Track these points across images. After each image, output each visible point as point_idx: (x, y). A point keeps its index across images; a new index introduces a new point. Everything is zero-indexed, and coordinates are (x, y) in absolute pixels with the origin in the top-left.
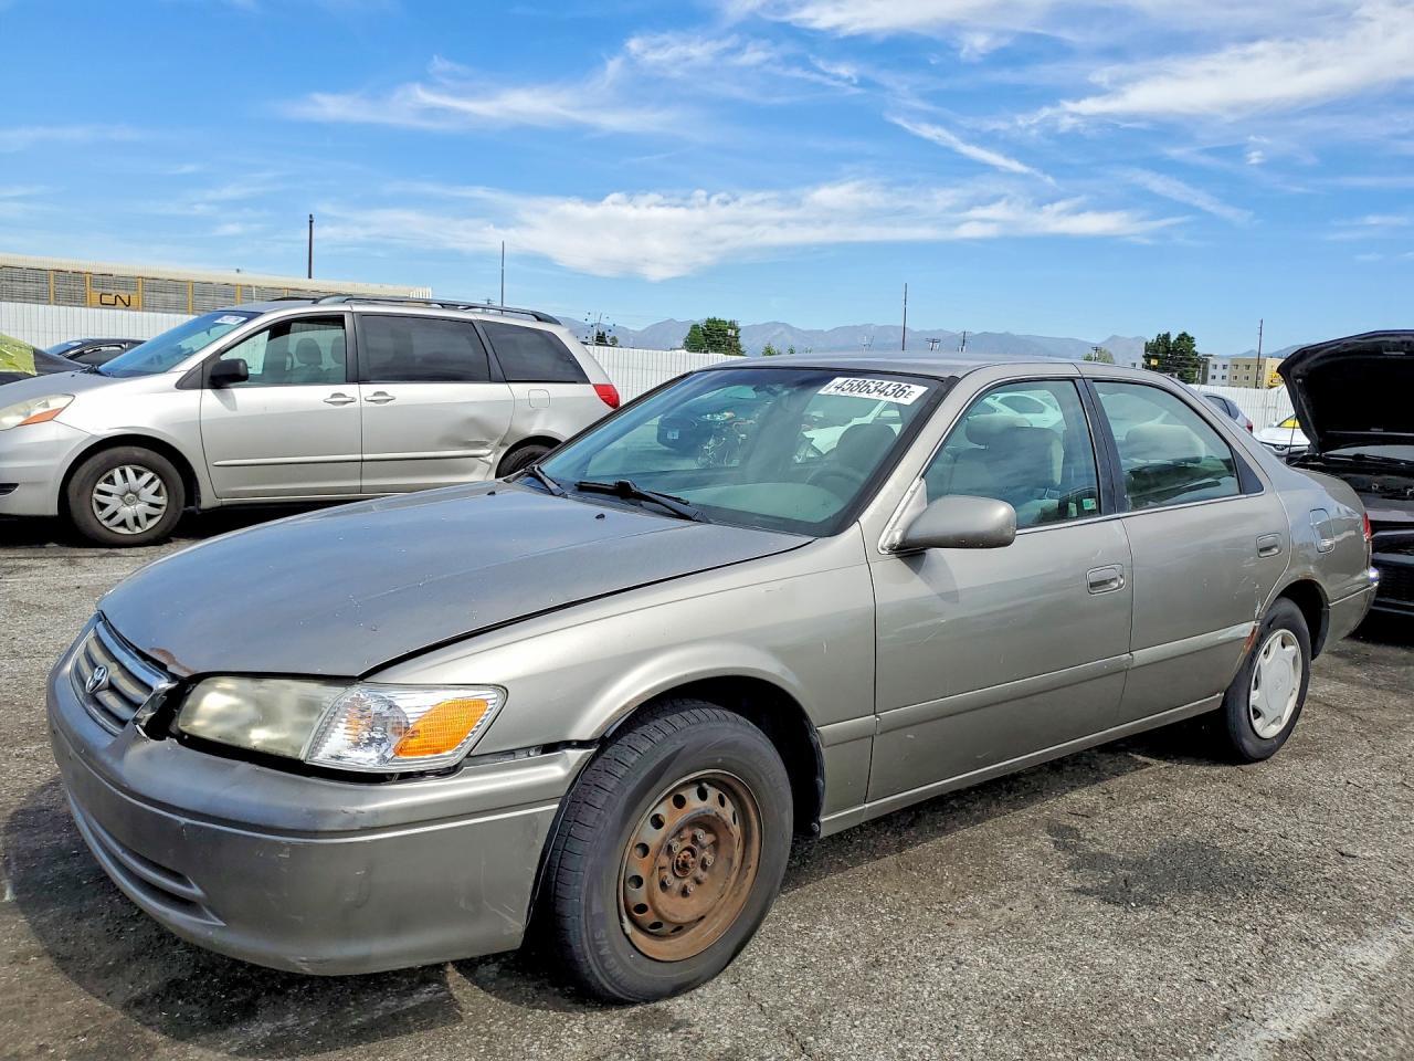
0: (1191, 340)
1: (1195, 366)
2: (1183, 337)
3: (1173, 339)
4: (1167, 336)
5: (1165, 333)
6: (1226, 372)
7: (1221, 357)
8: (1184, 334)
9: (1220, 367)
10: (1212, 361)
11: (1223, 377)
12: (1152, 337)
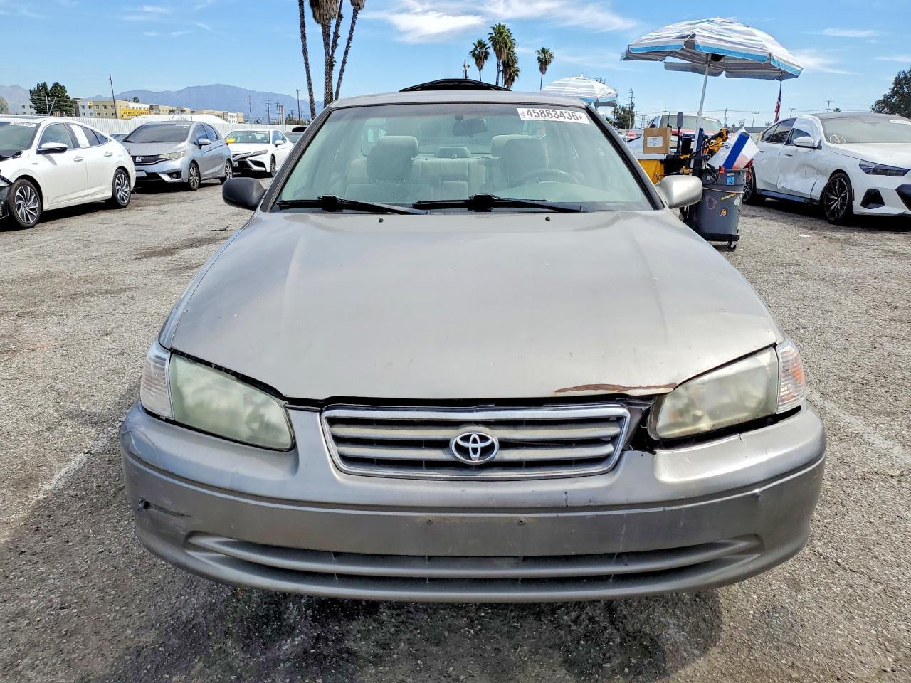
0: (62, 88)
1: (71, 106)
2: (56, 85)
3: (49, 87)
4: (44, 85)
5: (43, 83)
6: (91, 110)
7: (86, 100)
8: (57, 84)
9: (86, 108)
10: (80, 104)
11: (91, 114)
12: (33, 86)
